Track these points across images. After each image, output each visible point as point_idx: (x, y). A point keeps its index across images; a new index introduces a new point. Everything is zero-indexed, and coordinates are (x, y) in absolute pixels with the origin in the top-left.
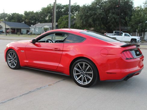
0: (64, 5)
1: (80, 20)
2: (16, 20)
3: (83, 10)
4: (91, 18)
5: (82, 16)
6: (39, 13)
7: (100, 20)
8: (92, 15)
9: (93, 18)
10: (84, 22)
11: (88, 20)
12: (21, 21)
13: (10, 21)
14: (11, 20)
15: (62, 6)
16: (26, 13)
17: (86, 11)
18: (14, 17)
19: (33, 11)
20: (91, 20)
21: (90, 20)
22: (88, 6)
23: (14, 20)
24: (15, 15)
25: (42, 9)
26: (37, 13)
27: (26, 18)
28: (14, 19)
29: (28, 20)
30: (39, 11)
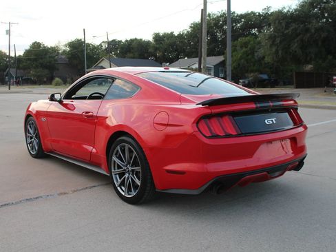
0: (241, 15)
1: (271, 46)
2: (136, 54)
3: (277, 22)
4: (296, 40)
5: (275, 36)
6: (186, 35)
7: (320, 43)
8: (300, 34)
9: (302, 40)
10: (280, 52)
11: (289, 45)
12: (146, 55)
13: (124, 57)
14: (126, 53)
15: (238, 15)
16: (158, 38)
17: (284, 25)
18: (133, 48)
19: (172, 33)
20: (296, 44)
21: (295, 46)
22: (288, 11)
23: (131, 55)
24: (133, 44)
25: (191, 27)
26: (180, 36)
27: (156, 49)
28: (132, 51)
29: (161, 53)
30: (186, 32)
